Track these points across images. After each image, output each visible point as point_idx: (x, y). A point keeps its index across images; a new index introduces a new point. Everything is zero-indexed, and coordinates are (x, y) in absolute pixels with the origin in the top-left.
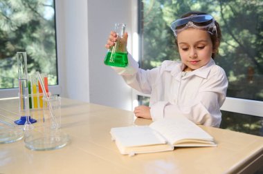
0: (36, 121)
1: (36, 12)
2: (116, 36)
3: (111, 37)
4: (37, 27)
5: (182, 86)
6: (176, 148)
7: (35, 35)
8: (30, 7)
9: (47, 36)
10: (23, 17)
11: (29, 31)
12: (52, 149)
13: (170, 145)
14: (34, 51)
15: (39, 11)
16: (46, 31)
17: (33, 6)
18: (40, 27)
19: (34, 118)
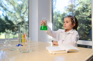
0: (23, 45)
1: (23, 19)
2: (43, 21)
3: (41, 22)
4: (23, 23)
5: (66, 36)
6: (68, 52)
7: (23, 25)
8: (22, 18)
9: (26, 25)
10: (20, 20)
11: (21, 24)
12: (28, 52)
13: (66, 51)
14: (22, 30)
15: (24, 19)
16: (26, 24)
17: (23, 18)
18: (24, 23)
19: (22, 44)
